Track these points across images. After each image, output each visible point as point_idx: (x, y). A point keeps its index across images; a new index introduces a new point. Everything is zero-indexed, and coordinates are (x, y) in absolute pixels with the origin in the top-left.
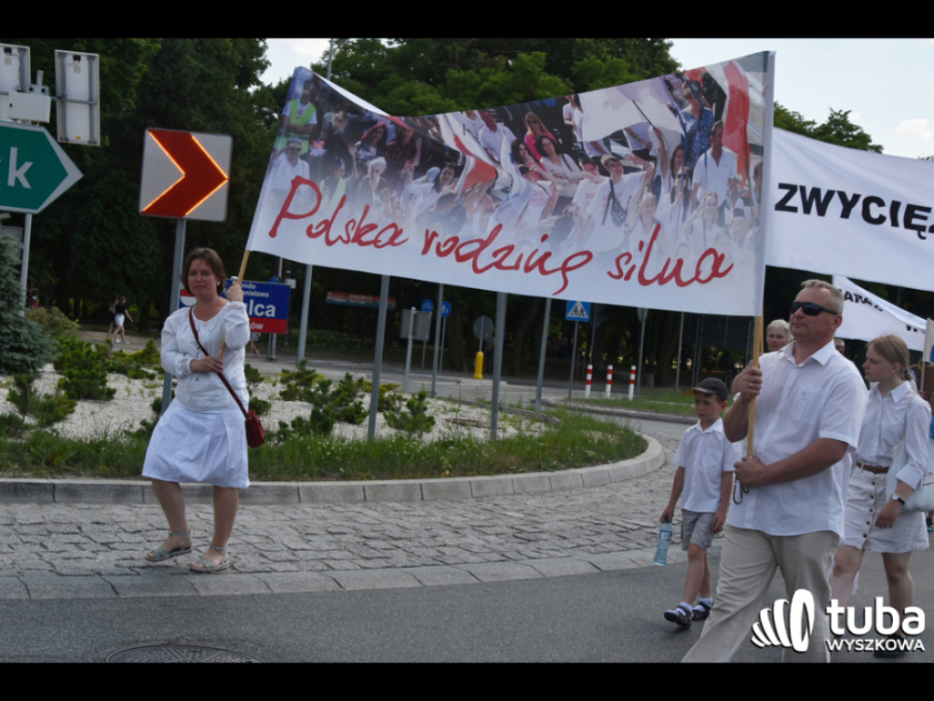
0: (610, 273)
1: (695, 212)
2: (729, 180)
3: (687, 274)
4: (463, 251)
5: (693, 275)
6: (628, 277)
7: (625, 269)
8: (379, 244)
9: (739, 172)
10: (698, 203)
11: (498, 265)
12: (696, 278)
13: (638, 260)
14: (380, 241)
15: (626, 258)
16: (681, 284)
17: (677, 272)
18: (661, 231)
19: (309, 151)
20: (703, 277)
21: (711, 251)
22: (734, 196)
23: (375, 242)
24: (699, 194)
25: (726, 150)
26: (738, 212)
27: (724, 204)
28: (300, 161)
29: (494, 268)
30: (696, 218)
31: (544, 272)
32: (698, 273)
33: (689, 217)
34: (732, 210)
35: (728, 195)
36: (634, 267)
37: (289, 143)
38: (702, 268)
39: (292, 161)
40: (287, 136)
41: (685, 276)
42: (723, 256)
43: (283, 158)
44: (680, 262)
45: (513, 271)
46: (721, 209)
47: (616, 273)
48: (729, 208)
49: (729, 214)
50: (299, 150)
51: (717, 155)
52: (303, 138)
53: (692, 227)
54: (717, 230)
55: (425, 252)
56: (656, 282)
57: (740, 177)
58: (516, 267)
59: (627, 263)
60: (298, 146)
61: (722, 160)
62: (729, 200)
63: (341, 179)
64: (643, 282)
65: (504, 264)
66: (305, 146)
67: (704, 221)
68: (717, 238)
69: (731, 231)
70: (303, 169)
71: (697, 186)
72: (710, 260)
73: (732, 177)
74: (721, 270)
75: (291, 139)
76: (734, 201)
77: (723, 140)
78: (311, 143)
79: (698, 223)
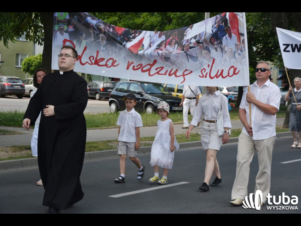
0: (200, 76)
1: (226, 54)
2: (235, 44)
3: (225, 74)
4: (144, 69)
5: (227, 75)
6: (206, 77)
7: (205, 74)
8: (108, 66)
9: (238, 42)
10: (226, 52)
11: (158, 73)
12: (228, 75)
13: (208, 70)
14: (108, 65)
15: (204, 70)
16: (223, 77)
17: (221, 74)
18: (215, 61)
19: (68, 29)
20: (230, 75)
21: (233, 67)
22: (238, 49)
23: (106, 65)
24: (226, 49)
25: (233, 35)
26: (239, 54)
27: (235, 52)
28: (65, 33)
29: (156, 74)
30: (226, 56)
31: (176, 76)
32: (229, 74)
33: (224, 56)
34: (237, 53)
35: (235, 49)
36: (207, 73)
37: (59, 27)
38: (230, 72)
39: (62, 34)
40: (58, 24)
41: (224, 75)
42: (236, 68)
43: (58, 33)
44: (222, 71)
45: (164, 75)
46: (234, 53)
47: (202, 76)
48: (236, 53)
49: (237, 55)
50: (64, 29)
51: (230, 36)
52: (65, 25)
53: (226, 59)
54: (234, 60)
55: (128, 68)
56: (215, 78)
57: (238, 43)
58: (165, 74)
59: (205, 72)
60: (63, 28)
61: (232, 38)
62: (236, 51)
63: (83, 40)
64: (211, 78)
65: (160, 73)
66: (65, 28)
67: (229, 57)
68: (234, 63)
69: (238, 60)
70: (66, 36)
71: (225, 46)
72: (232, 69)
73: (236, 43)
74: (236, 72)
75: (60, 25)
76: (238, 51)
77: (231, 32)
78: (68, 26)
79: (227, 58)
